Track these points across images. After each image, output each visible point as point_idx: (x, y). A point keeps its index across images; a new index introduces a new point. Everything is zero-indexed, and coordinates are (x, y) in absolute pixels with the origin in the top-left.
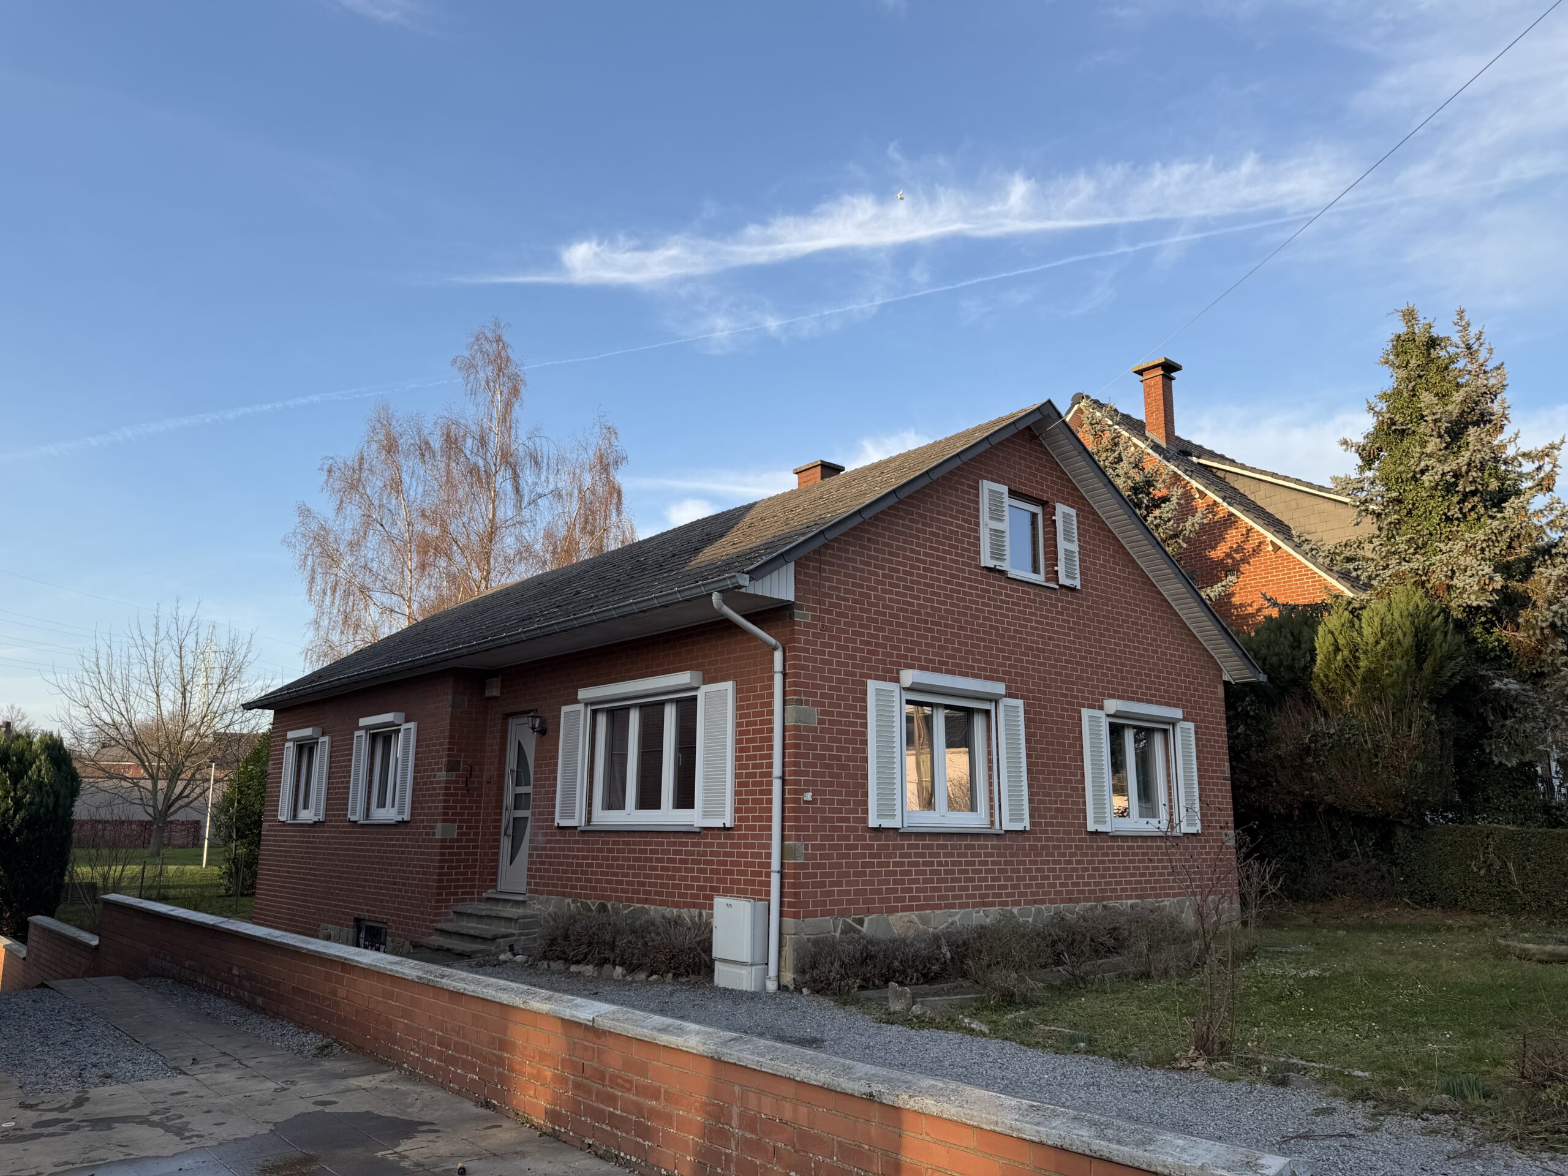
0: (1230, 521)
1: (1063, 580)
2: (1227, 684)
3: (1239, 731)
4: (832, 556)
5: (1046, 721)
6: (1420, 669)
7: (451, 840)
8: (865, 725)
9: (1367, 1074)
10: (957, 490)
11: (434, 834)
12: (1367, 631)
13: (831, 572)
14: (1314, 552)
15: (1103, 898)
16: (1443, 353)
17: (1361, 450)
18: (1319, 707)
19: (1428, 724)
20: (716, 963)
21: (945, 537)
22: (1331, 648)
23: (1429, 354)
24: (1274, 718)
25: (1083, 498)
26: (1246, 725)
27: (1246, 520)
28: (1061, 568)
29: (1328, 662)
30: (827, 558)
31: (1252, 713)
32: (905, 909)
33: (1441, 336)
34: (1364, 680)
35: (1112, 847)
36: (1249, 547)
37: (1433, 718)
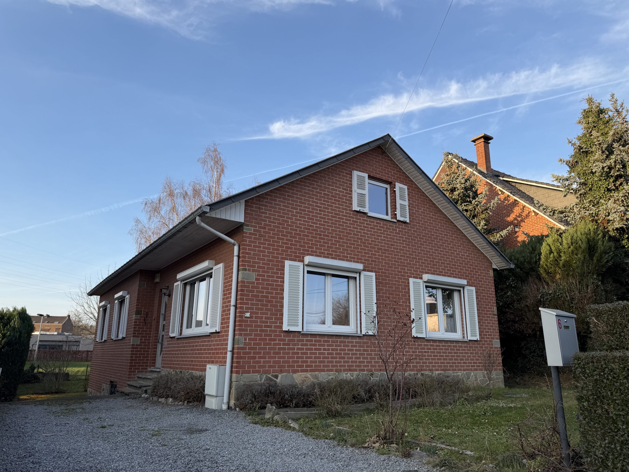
0: (515, 203)
1: (399, 218)
2: (495, 270)
3: (508, 294)
4: (266, 202)
5: (389, 284)
6: (592, 260)
7: (137, 345)
8: (283, 282)
9: (472, 453)
10: (340, 175)
11: (130, 342)
12: (565, 242)
13: (265, 210)
14: (545, 210)
15: (421, 370)
16: (607, 116)
17: (568, 163)
18: (545, 281)
19: (597, 286)
20: (206, 396)
21: (332, 196)
22: (548, 252)
23: (599, 117)
24: (524, 287)
25: (412, 181)
26: (512, 291)
27: (522, 202)
28: (398, 212)
29: (547, 258)
30: (264, 203)
31: (513, 285)
32: (302, 371)
33: (605, 108)
34: (564, 266)
35: (427, 345)
36: (524, 214)
37: (600, 283)
